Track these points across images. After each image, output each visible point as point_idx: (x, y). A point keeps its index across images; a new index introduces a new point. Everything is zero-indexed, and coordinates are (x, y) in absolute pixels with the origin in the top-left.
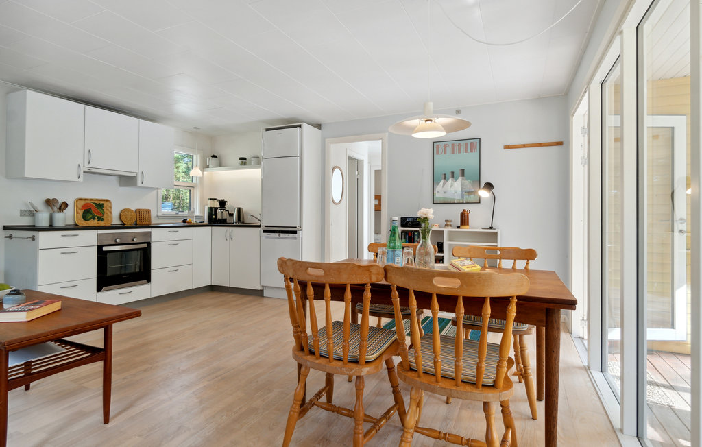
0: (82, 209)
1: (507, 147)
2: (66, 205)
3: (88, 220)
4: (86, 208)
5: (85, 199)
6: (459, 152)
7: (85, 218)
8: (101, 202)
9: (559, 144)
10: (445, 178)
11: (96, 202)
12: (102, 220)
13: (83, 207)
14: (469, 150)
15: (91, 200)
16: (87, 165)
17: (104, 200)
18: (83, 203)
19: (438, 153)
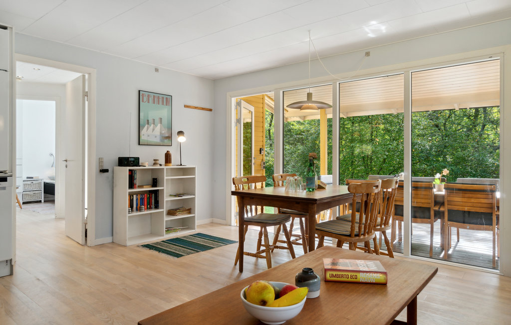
1: (186, 106)
6: (159, 104)
9: (211, 110)
10: (148, 124)
14: (165, 104)
19: (143, 101)
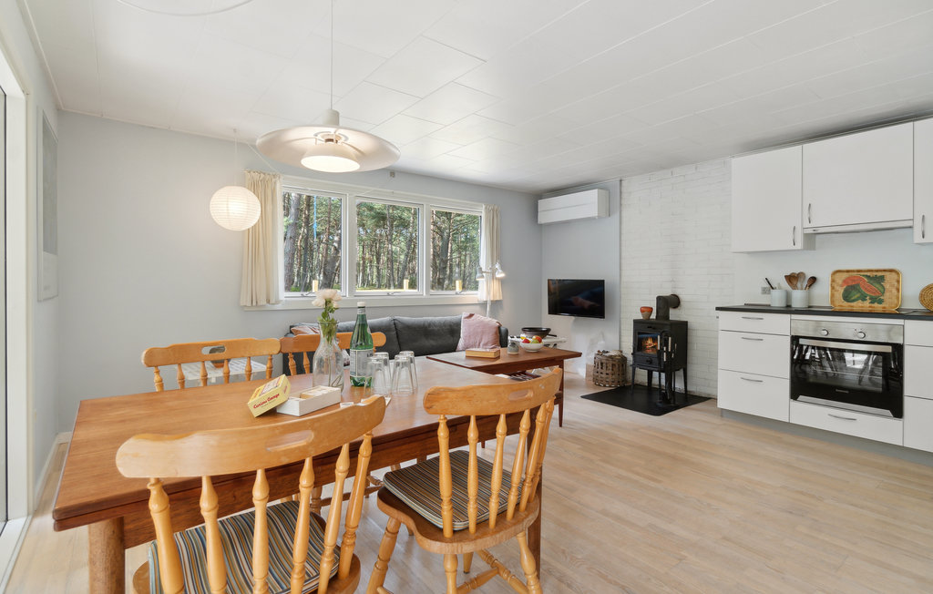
0: (842, 286)
2: (813, 280)
3: (854, 301)
4: (851, 283)
5: (848, 271)
7: (846, 297)
8: (879, 274)
11: (868, 274)
12: (880, 302)
13: (844, 281)
15: (859, 271)
16: (807, 224)
17: (885, 271)
18: (845, 276)
